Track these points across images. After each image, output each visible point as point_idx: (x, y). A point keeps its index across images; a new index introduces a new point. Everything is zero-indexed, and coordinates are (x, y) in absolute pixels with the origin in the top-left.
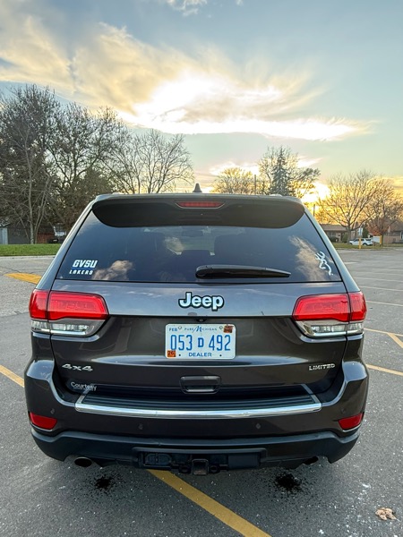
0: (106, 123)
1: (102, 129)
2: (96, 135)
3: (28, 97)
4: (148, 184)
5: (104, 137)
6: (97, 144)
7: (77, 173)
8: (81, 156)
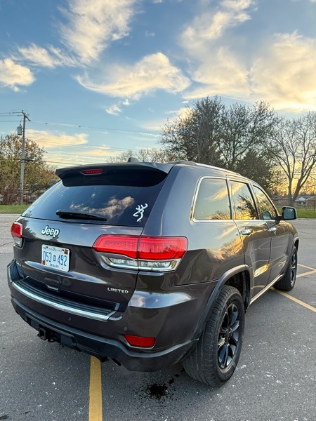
0: (260, 114)
1: (256, 119)
2: (252, 125)
3: (203, 106)
4: (303, 159)
5: (258, 125)
6: (252, 132)
7: (235, 155)
8: (240, 142)
